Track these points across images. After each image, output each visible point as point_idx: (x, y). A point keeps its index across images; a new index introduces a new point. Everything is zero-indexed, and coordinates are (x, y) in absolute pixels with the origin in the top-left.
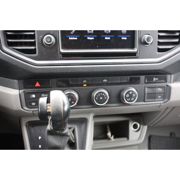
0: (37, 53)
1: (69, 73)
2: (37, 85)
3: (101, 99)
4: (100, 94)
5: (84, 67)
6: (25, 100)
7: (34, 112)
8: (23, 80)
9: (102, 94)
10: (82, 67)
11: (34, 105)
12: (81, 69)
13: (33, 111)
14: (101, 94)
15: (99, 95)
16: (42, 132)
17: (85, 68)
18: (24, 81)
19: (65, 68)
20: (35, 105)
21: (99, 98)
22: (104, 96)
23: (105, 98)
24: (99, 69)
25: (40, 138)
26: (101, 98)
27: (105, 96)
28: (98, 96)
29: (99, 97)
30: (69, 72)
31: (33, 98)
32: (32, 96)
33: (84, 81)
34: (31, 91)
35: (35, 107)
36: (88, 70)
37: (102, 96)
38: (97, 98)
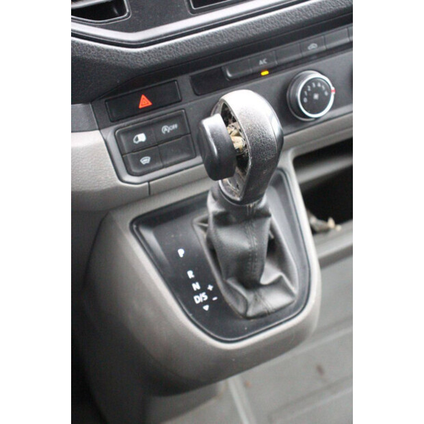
0: (128, 11)
1: (224, 45)
2: (144, 102)
3: (316, 100)
4: (311, 86)
5: (258, 21)
6: (122, 155)
7: (151, 183)
8: (104, 100)
9: (316, 84)
10: (255, 22)
11: (147, 164)
12: (254, 28)
13: (149, 181)
14: (314, 85)
15: (309, 90)
16: (181, 235)
17: (261, 21)
18: (106, 101)
19: (212, 36)
20: (151, 161)
21: (310, 97)
22: (321, 88)
23: (326, 94)
24: (296, 15)
25: (181, 252)
26: (316, 96)
27: (323, 88)
28: (308, 92)
29: (310, 95)
30: (225, 42)
31: (141, 143)
32: (137, 139)
33: (261, 63)
34: (133, 124)
35: (152, 168)
36: (269, 28)
37: (318, 90)
38: (305, 100)
